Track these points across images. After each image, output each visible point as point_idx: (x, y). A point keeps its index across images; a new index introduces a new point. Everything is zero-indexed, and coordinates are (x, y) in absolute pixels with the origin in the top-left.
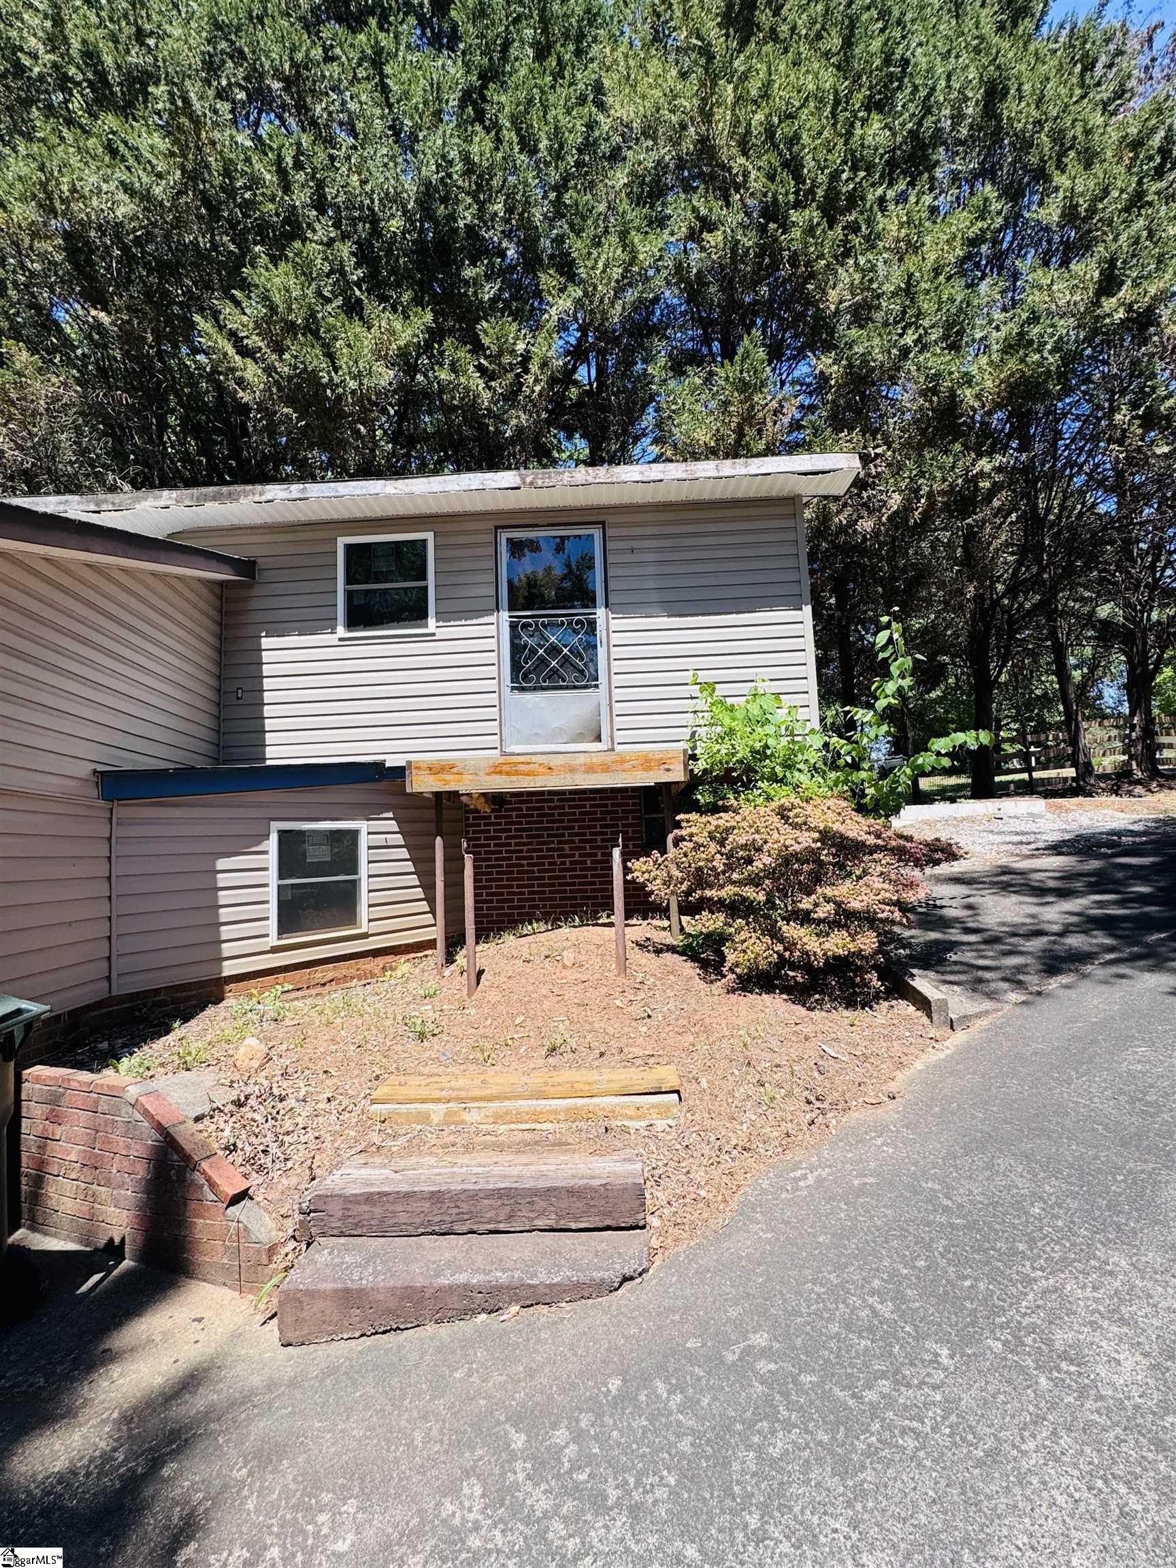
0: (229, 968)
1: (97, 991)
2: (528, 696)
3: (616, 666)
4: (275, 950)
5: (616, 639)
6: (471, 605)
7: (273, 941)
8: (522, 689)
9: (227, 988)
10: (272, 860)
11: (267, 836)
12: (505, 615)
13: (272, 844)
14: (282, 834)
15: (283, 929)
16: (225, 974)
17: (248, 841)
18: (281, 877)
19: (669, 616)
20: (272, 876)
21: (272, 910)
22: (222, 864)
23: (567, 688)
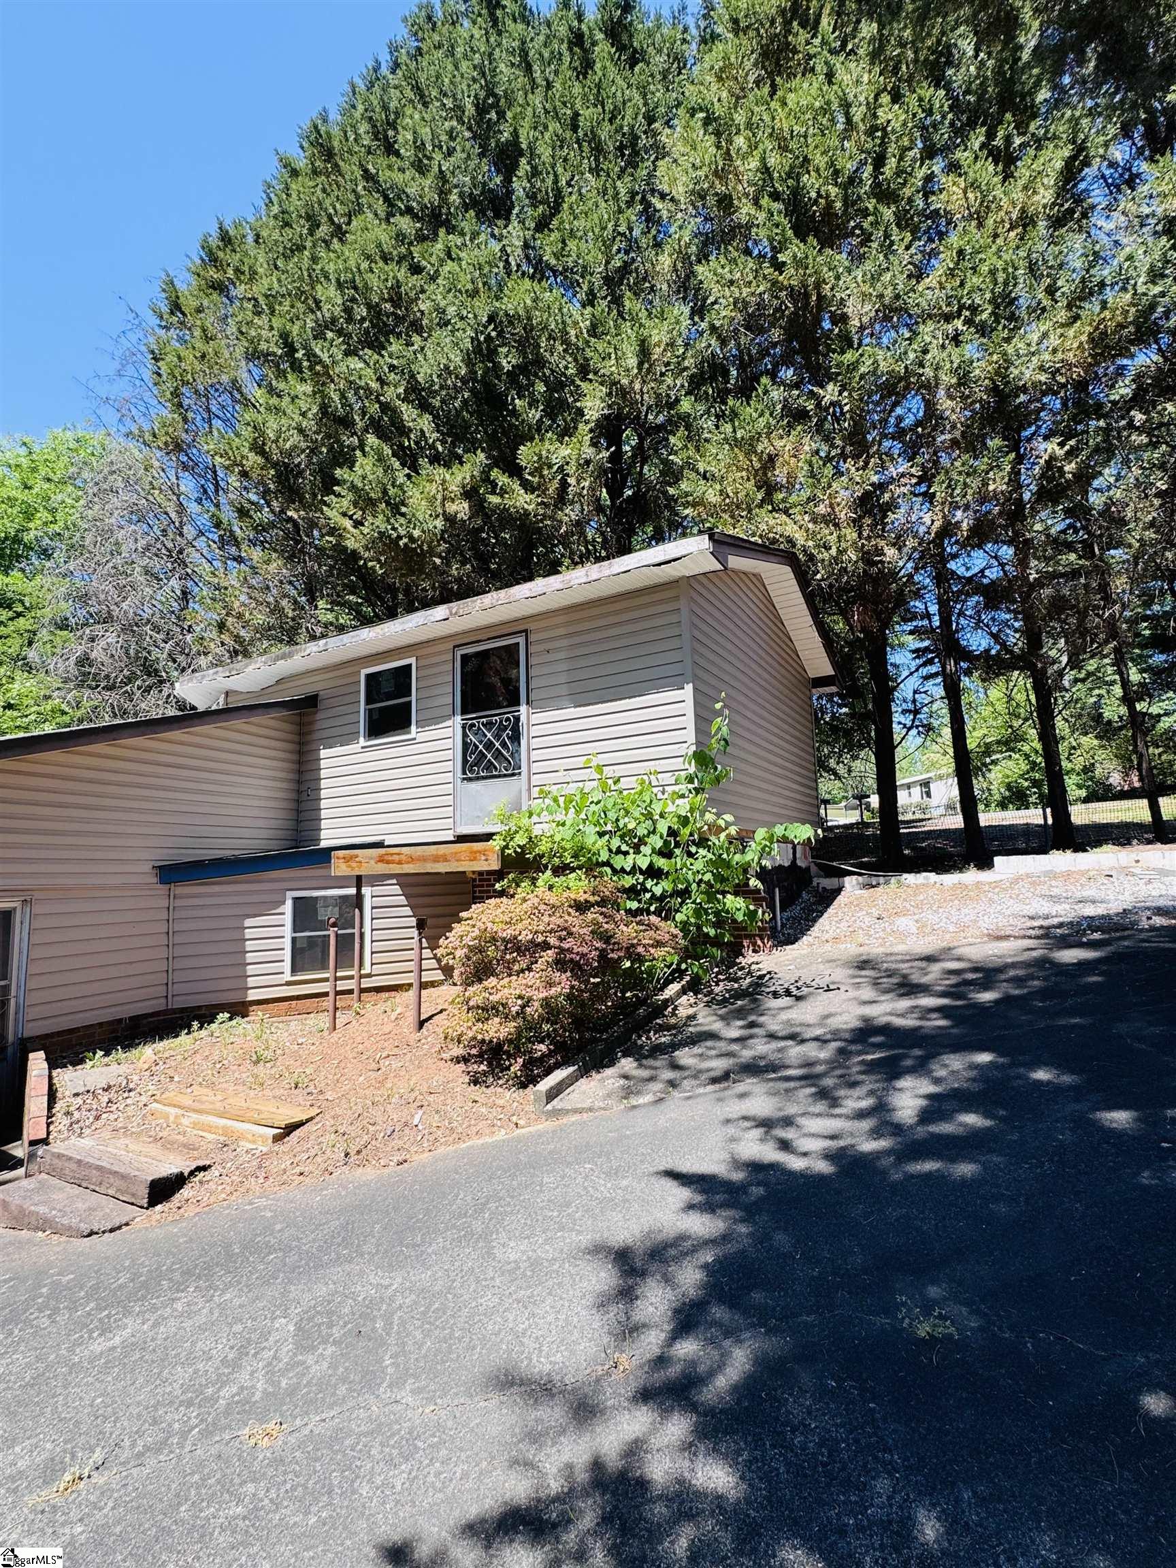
0: (252, 995)
1: (159, 1005)
2: (474, 786)
3: (535, 755)
4: (288, 984)
5: (535, 731)
6: (437, 712)
7: (288, 977)
8: (470, 779)
9: (251, 1009)
10: (288, 919)
11: (283, 903)
12: (458, 718)
13: (288, 907)
14: (296, 900)
15: (294, 970)
16: (249, 999)
17: (270, 906)
18: (295, 930)
19: (575, 707)
20: (287, 931)
21: (287, 955)
22: (248, 922)
23: (499, 776)
